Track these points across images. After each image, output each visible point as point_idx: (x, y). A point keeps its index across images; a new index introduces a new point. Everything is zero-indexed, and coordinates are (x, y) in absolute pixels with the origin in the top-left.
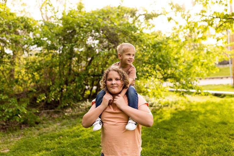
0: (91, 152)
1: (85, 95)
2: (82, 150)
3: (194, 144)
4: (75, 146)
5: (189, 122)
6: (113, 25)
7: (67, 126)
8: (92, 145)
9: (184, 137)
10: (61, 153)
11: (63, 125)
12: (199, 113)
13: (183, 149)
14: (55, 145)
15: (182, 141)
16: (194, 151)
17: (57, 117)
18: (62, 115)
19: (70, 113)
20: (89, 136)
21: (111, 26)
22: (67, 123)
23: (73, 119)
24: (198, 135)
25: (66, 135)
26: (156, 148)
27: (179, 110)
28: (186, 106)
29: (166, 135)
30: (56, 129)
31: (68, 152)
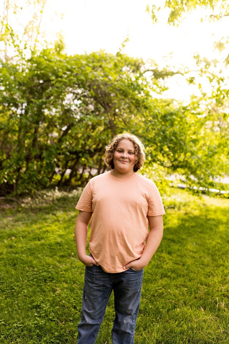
0: (58, 264)
1: (53, 180)
2: (45, 259)
3: (211, 266)
4: (34, 253)
5: (204, 233)
6: (106, 79)
7: (24, 222)
8: (60, 254)
9: (197, 254)
10: (12, 261)
11: (16, 221)
12: (219, 222)
13: (195, 271)
14: (4, 249)
15: (193, 260)
16: (211, 276)
17: (9, 208)
18: (16, 207)
19: (29, 205)
20: (56, 241)
21: (104, 80)
22: (24, 218)
23: (33, 213)
24: (217, 252)
25: (21, 235)
26: (155, 266)
27: (191, 215)
28: (201, 210)
29: (170, 249)
30: (7, 225)
31: (23, 261)
